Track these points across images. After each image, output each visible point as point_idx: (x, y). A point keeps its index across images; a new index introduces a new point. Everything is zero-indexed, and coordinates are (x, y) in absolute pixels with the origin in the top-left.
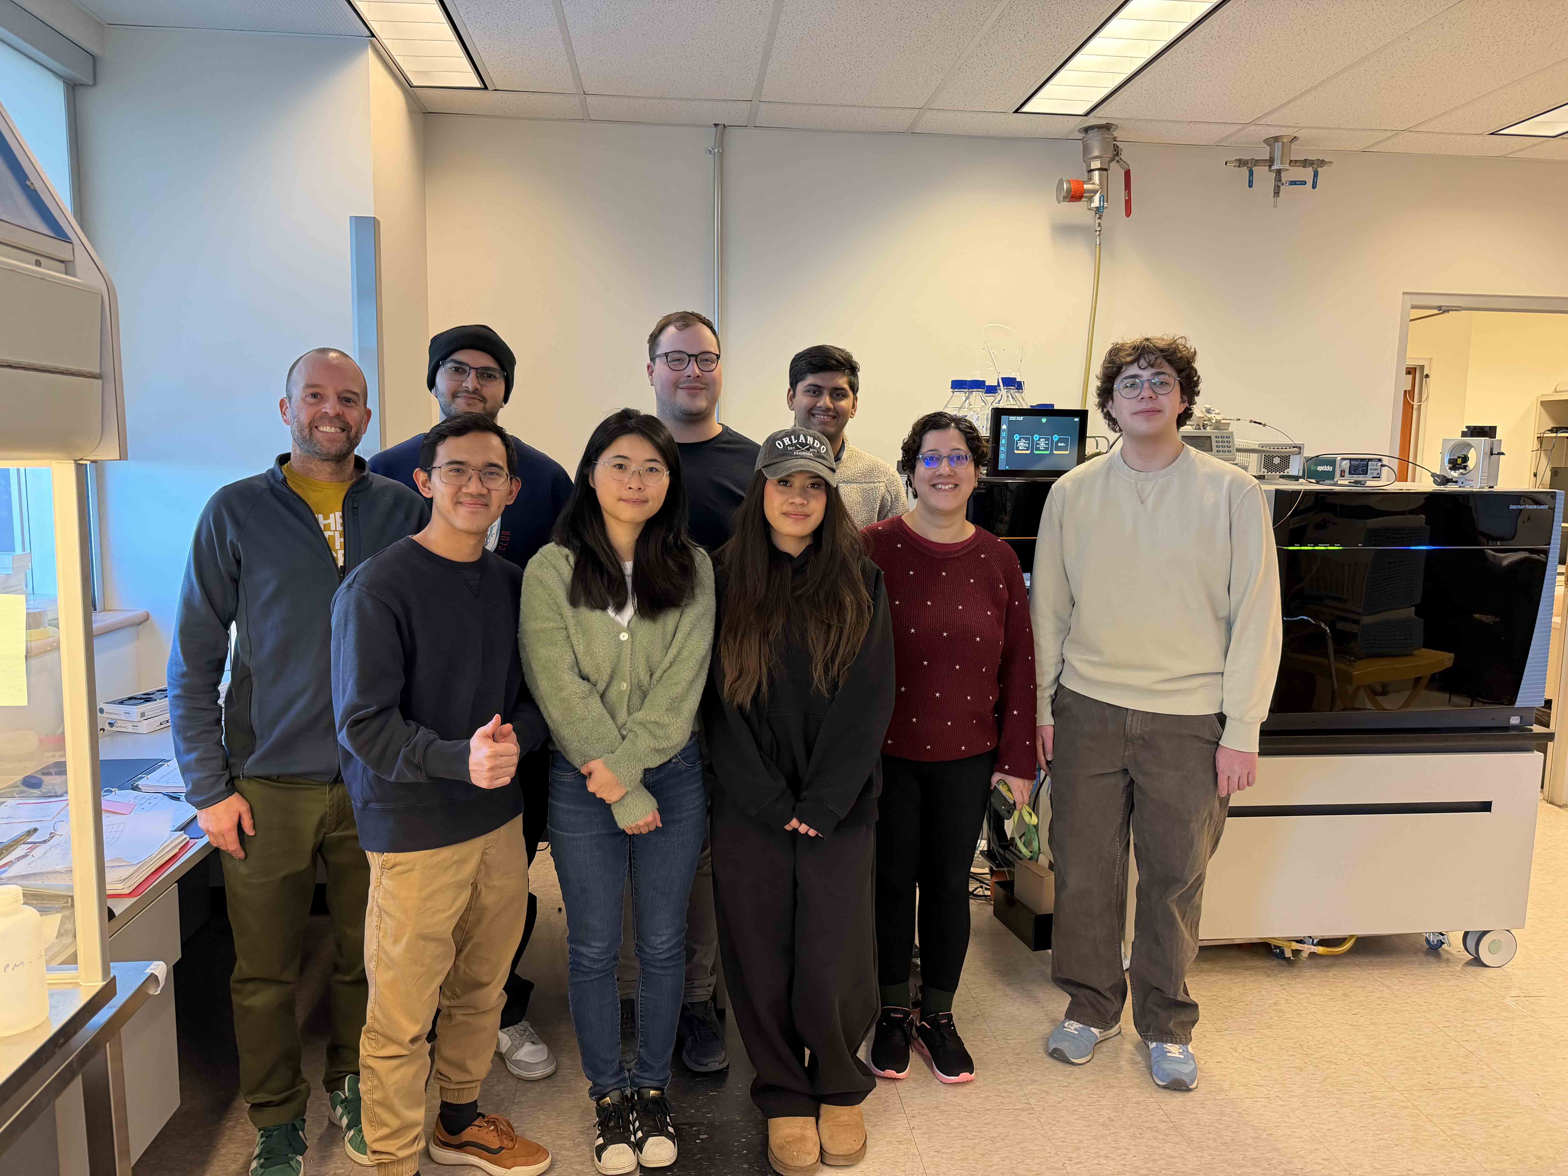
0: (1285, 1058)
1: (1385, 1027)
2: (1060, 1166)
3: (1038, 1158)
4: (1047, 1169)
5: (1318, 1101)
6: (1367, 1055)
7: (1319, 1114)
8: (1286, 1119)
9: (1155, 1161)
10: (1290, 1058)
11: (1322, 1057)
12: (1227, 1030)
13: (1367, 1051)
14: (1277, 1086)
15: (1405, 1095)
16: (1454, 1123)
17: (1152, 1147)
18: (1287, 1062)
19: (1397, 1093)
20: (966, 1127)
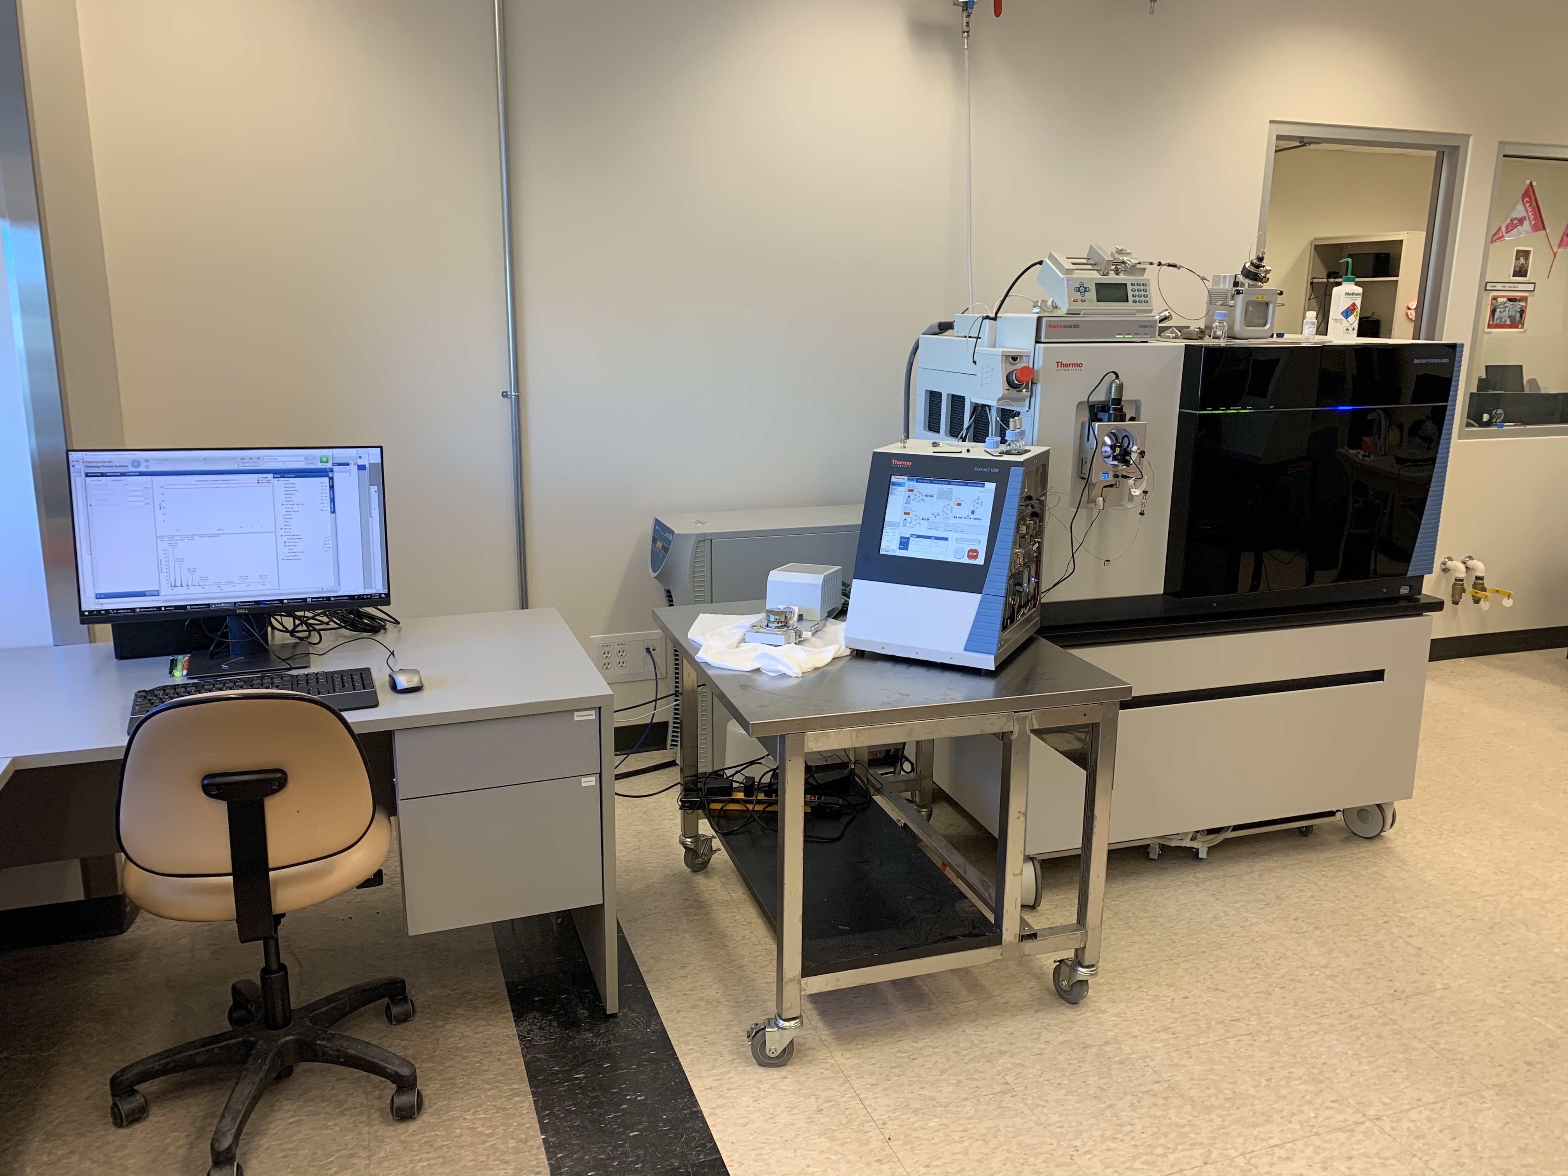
0: (1248, 982)
1: (1328, 931)
2: (1067, 1160)
3: (1041, 1153)
4: (1057, 1166)
5: (1300, 1030)
6: (1326, 967)
7: (1306, 1046)
8: (1276, 1057)
9: (1166, 1134)
10: (1254, 981)
11: (1283, 976)
12: (1179, 956)
13: (1323, 961)
14: (1252, 1018)
15: (1380, 1009)
16: (1438, 1035)
17: (1156, 1117)
18: (1252, 987)
19: (1370, 1008)
20: (947, 1126)
